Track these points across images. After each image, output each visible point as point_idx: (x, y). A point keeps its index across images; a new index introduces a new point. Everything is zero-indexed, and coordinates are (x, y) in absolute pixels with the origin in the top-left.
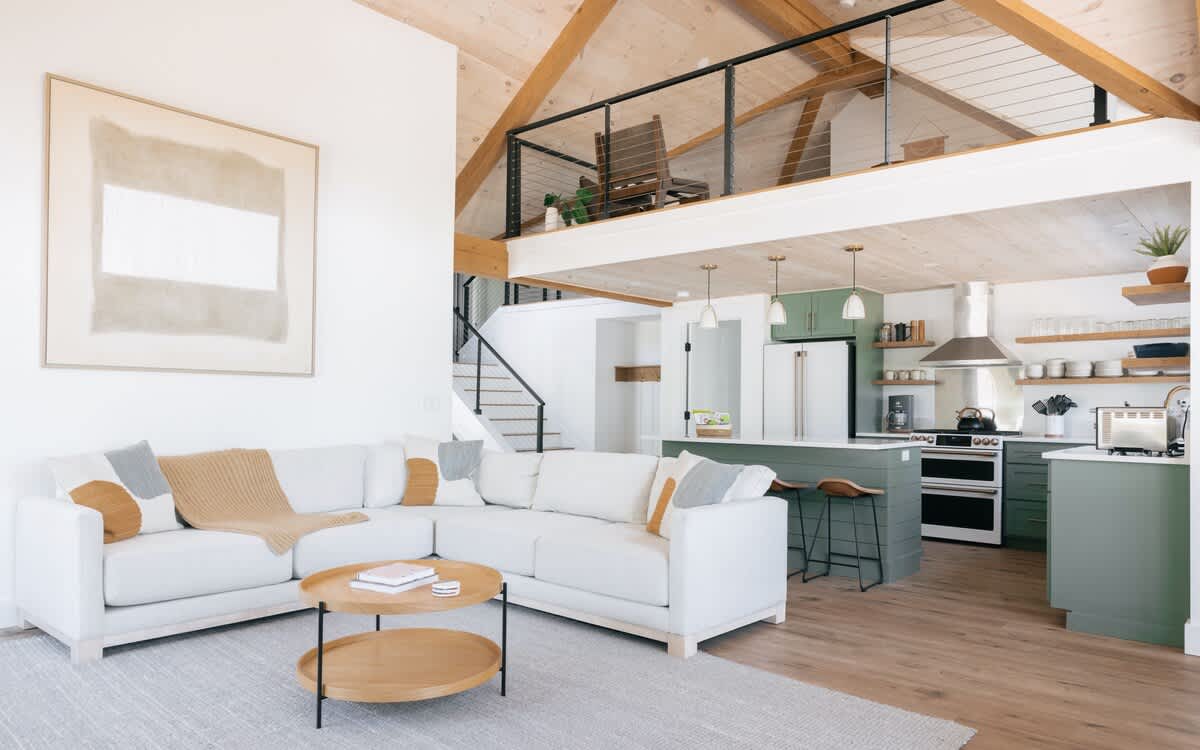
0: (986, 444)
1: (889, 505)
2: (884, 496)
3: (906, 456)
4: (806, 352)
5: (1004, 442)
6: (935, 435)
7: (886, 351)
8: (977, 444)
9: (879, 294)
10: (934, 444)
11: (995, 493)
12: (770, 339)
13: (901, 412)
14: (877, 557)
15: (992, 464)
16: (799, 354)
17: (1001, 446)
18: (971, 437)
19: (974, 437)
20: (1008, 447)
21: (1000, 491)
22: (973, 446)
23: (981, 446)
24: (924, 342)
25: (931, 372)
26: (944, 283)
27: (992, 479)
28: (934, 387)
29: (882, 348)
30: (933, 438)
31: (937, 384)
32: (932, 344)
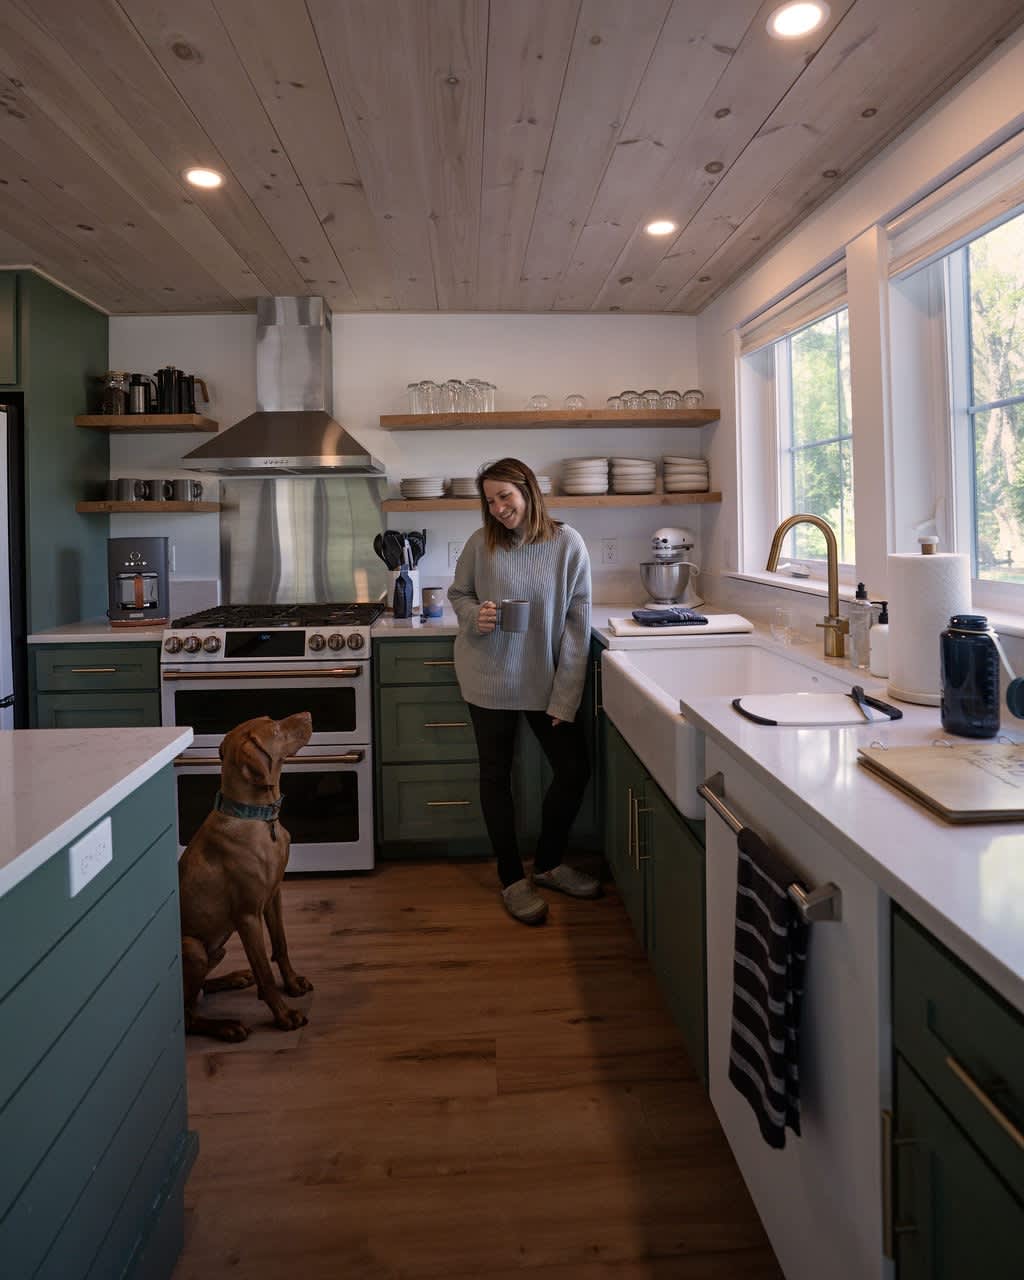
0: (338, 647)
5: (374, 640)
6: (221, 631)
7: (114, 438)
8: (317, 648)
9: (95, 312)
10: (220, 655)
11: (359, 756)
15: (349, 693)
17: (366, 652)
18: (304, 632)
19: (310, 632)
20: (384, 649)
21: (368, 749)
22: (309, 654)
23: (325, 653)
24: (195, 419)
25: (210, 482)
26: (238, 293)
27: (350, 726)
28: (216, 516)
29: (106, 431)
30: (218, 640)
31: (224, 508)
32: (212, 426)
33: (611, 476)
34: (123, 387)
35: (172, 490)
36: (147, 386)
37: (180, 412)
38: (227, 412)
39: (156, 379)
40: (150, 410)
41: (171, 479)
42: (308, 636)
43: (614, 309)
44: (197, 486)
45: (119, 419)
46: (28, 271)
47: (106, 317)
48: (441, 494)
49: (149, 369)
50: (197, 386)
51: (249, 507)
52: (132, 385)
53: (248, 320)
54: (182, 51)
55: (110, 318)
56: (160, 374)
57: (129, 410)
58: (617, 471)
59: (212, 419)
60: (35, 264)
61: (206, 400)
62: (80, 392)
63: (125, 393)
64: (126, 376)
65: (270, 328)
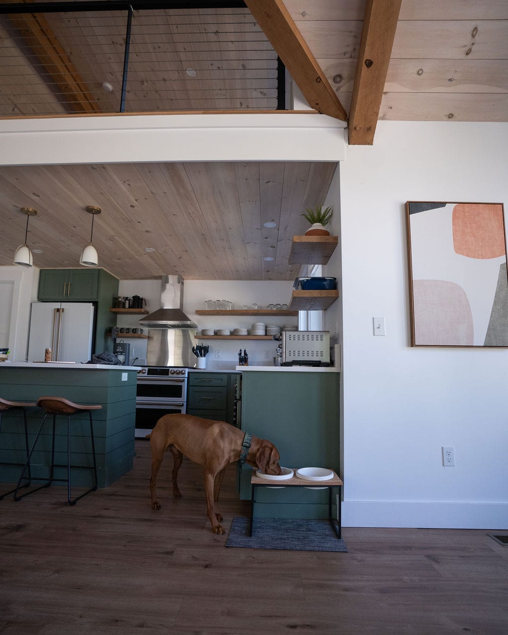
0: (178, 374)
1: (108, 418)
2: (104, 411)
3: (125, 377)
4: (63, 309)
5: (188, 372)
6: (147, 369)
7: (119, 316)
8: (172, 374)
9: (116, 279)
10: (146, 374)
11: (183, 405)
12: (37, 300)
13: (121, 354)
14: (93, 466)
15: (181, 386)
16: (58, 310)
17: (186, 375)
20: (191, 375)
21: (185, 403)
22: (170, 375)
23: (175, 375)
24: (143, 310)
25: (146, 330)
26: (156, 274)
27: (180, 396)
28: (147, 340)
29: (116, 313)
30: (145, 370)
31: (149, 338)
32: (147, 313)
33: (266, 331)
34: (123, 301)
35: (134, 331)
36: (129, 300)
37: (138, 308)
38: (152, 308)
39: (132, 299)
40: (130, 307)
41: (134, 328)
42: (170, 370)
43: (270, 279)
44: (142, 330)
45: (121, 310)
46: (102, 269)
47: (118, 280)
48: (213, 334)
49: (130, 295)
50: (143, 301)
51: (157, 337)
52: (125, 300)
53: (159, 282)
54: (147, 231)
55: (120, 281)
56: (134, 297)
57: (124, 307)
58: (267, 329)
59: (148, 311)
60: (104, 267)
61: (146, 305)
62: (111, 302)
63: (123, 303)
64: (124, 297)
65: (167, 284)
